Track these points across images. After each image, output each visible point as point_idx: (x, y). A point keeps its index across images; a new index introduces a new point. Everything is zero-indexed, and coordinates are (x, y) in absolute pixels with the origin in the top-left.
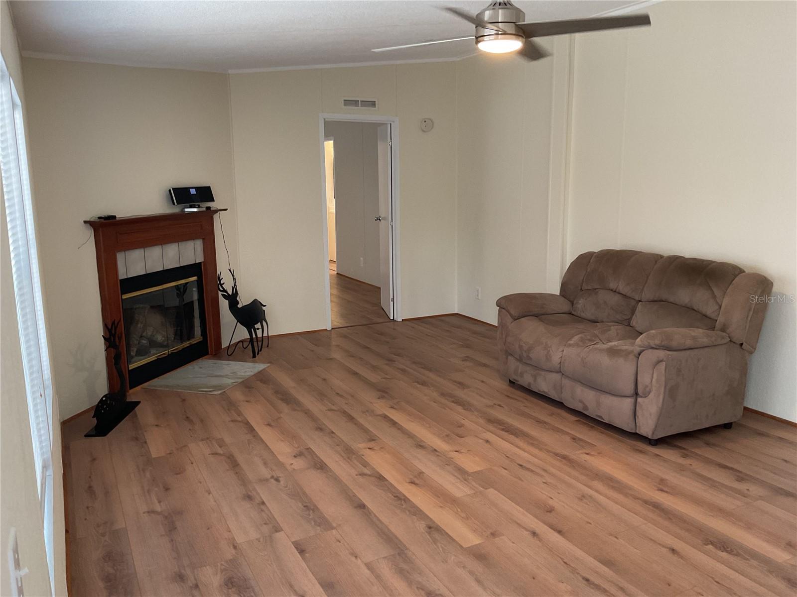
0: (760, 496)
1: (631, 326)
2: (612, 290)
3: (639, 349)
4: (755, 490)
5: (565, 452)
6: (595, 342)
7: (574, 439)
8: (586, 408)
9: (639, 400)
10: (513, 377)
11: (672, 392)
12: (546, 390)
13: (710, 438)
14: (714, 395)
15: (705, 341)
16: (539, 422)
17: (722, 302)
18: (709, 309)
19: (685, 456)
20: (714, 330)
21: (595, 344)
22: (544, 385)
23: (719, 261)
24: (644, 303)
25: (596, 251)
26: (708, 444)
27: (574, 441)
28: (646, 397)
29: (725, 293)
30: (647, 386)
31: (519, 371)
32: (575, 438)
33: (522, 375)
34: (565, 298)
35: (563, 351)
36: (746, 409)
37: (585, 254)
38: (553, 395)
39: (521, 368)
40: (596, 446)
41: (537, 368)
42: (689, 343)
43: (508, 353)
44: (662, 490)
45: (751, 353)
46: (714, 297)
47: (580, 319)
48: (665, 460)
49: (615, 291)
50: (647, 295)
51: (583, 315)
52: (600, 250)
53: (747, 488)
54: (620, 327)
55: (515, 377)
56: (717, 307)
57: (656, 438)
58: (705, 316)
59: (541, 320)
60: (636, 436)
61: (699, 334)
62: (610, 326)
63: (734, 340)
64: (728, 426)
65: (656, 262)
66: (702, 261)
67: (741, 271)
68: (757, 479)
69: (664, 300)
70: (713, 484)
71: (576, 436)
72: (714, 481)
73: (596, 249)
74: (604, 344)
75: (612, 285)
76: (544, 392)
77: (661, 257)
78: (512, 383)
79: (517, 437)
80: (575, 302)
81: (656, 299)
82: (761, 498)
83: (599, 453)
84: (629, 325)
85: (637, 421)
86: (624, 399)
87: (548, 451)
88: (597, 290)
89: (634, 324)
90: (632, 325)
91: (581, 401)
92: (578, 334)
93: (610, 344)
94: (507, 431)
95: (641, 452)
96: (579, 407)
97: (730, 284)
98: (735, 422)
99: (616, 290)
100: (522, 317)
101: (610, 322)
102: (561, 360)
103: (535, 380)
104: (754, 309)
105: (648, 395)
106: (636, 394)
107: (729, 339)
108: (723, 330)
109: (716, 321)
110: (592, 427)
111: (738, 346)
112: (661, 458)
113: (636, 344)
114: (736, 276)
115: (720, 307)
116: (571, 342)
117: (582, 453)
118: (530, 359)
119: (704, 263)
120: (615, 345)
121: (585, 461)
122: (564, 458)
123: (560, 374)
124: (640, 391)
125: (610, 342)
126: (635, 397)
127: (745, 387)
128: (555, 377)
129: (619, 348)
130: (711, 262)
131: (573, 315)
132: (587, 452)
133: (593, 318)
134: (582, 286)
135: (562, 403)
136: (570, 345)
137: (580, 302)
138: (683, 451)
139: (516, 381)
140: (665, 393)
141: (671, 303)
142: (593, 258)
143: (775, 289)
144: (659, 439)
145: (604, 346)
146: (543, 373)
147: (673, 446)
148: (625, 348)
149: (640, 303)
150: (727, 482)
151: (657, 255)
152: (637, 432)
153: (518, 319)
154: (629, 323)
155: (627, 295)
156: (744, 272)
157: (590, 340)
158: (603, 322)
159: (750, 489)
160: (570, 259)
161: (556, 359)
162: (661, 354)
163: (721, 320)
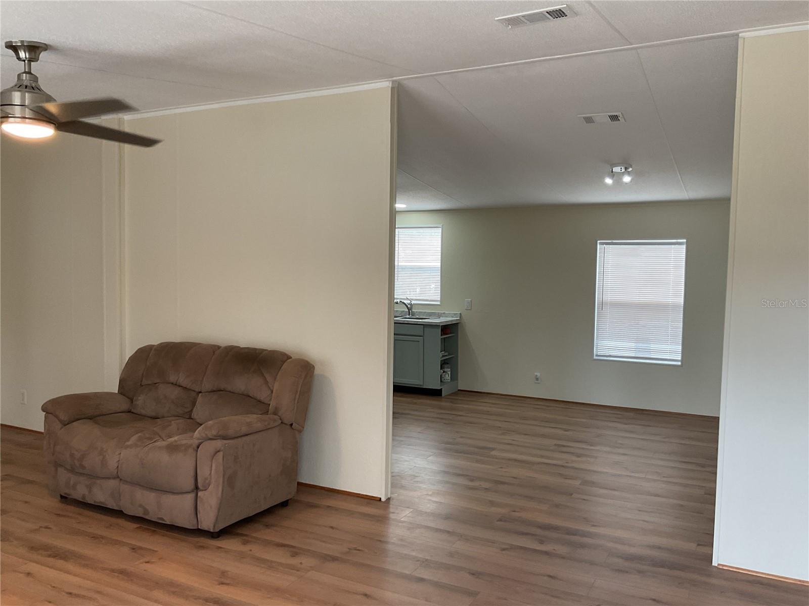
0: (311, 567)
1: (192, 419)
2: (172, 383)
3: (197, 442)
4: (306, 561)
5: (123, 566)
6: (154, 440)
7: (134, 549)
8: (146, 512)
9: (200, 494)
10: (64, 491)
11: (230, 481)
12: (102, 500)
13: (269, 519)
14: (270, 476)
15: (259, 425)
16: (95, 537)
17: (273, 387)
18: (263, 395)
19: (245, 543)
20: (268, 414)
21: (155, 442)
22: (100, 496)
23: (269, 349)
24: (203, 394)
25: (156, 344)
26: (267, 526)
27: (134, 551)
28: (205, 490)
29: (275, 379)
30: (206, 479)
31: (72, 482)
32: (134, 547)
33: (74, 487)
34: (124, 395)
35: (120, 453)
36: (299, 484)
37: (144, 347)
38: (111, 504)
39: (73, 479)
40: (156, 551)
41: (93, 477)
42: (244, 430)
43: (57, 465)
44: (223, 584)
45: (300, 431)
46: (266, 382)
47: (140, 417)
48: (227, 551)
49: (176, 385)
50: (207, 385)
51: (143, 412)
52: (159, 342)
53: (300, 562)
54: (181, 421)
55: (67, 491)
56: (269, 392)
57: (217, 530)
58: (260, 401)
59: (97, 423)
60: (199, 532)
61: (254, 419)
62: (171, 421)
63: (285, 421)
64: (284, 504)
65: (214, 352)
66: (255, 349)
67: (289, 357)
68: (309, 551)
69: (222, 389)
70: (270, 565)
71: (135, 545)
72: (272, 562)
73: (155, 341)
74: (164, 440)
75: (172, 378)
76: (100, 502)
77: (219, 347)
78: (64, 499)
79: (66, 561)
80: (135, 398)
81: (215, 389)
82: (312, 568)
83: (160, 559)
84: (190, 418)
85: (198, 516)
86: (185, 496)
87: (104, 569)
88: (157, 384)
89: (195, 416)
90: (192, 417)
91: (141, 506)
92: (137, 433)
93: (170, 439)
94: (54, 557)
95: (202, 547)
96: (139, 513)
97: (279, 370)
98: (291, 499)
99: (177, 382)
100: (73, 422)
101: (170, 417)
102: (119, 464)
103: (90, 492)
104: (300, 391)
105: (209, 487)
106: (197, 488)
107: (280, 422)
108: (275, 413)
109: (269, 405)
110: (154, 531)
111: (288, 427)
112: (222, 550)
113: (194, 437)
114: (284, 362)
115: (272, 392)
116: (128, 443)
117: (142, 563)
118: (83, 467)
119: (257, 352)
120: (175, 441)
121: (145, 570)
122: (122, 572)
123: (118, 480)
124: (200, 485)
125: (171, 437)
126: (195, 491)
127: (297, 463)
128: (113, 483)
129: (179, 443)
130: (263, 350)
131: (133, 413)
132: (147, 560)
133: (153, 414)
134: (142, 381)
135: (122, 511)
136: (128, 447)
137: (139, 398)
138: (245, 538)
139: (69, 495)
140: (223, 482)
141: (230, 392)
142: (152, 351)
143: (317, 371)
144: (221, 530)
145: (164, 443)
146: (98, 481)
147: (234, 535)
148: (184, 442)
149: (200, 394)
150: (283, 561)
151: (215, 346)
152: (199, 527)
153: (68, 424)
154: (191, 415)
155: (188, 387)
156: (291, 358)
157: (150, 439)
158: (163, 417)
159: (303, 562)
160: (129, 353)
161: (112, 463)
162: (219, 444)
163: (273, 404)
